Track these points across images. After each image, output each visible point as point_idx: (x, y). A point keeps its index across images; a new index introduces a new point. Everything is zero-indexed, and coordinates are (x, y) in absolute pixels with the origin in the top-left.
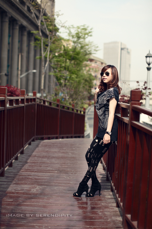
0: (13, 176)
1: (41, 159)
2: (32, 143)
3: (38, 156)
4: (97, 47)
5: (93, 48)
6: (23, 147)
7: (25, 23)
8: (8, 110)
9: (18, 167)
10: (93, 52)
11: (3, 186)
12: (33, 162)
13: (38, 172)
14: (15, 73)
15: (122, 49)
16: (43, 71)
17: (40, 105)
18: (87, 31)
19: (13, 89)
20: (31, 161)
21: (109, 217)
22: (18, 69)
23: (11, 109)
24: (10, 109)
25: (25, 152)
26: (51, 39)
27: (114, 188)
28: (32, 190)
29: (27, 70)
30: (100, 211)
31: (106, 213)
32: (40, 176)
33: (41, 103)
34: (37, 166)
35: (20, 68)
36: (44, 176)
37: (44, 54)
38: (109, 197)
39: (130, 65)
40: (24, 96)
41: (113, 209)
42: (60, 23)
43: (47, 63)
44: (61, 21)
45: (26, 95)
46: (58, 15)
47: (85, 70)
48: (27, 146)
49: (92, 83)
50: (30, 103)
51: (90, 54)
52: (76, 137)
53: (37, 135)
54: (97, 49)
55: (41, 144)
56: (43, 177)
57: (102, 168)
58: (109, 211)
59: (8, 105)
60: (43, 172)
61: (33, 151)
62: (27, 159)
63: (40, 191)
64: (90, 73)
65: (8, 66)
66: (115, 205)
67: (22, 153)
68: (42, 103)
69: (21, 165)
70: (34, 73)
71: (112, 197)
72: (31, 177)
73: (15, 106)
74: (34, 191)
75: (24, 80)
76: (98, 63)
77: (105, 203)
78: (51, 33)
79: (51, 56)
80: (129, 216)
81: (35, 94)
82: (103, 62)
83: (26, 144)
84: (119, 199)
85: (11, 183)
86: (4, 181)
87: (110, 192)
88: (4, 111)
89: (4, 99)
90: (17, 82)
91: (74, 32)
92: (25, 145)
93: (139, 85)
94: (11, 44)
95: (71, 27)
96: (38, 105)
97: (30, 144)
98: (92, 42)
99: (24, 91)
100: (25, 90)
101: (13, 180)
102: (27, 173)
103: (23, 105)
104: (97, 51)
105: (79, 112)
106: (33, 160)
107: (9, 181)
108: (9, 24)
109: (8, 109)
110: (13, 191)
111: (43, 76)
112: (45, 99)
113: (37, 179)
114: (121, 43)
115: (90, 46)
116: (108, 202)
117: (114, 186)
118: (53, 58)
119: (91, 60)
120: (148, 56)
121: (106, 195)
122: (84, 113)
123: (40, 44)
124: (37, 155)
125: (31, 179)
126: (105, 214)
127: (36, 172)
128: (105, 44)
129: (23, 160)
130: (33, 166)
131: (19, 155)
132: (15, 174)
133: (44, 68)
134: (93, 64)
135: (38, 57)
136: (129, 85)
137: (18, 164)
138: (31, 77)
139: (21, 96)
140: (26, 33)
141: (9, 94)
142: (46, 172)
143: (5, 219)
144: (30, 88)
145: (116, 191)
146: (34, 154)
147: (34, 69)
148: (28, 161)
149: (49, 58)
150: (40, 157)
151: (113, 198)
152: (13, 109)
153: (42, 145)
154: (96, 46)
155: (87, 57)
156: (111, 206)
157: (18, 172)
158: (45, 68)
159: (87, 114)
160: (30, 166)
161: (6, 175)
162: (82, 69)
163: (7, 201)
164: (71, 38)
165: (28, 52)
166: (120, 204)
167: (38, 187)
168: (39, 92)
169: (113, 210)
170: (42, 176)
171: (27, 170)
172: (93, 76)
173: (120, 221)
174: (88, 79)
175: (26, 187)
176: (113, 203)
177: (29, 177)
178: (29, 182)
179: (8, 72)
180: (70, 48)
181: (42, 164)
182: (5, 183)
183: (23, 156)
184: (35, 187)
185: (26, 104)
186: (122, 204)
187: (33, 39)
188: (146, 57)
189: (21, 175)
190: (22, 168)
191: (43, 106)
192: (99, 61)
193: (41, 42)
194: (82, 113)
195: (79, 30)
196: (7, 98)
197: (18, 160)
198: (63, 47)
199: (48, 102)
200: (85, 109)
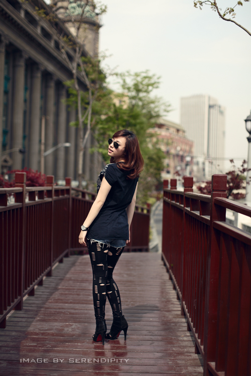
0: (36, 309)
1: (78, 284)
2: (65, 259)
3: (74, 280)
4: (169, 106)
5: (163, 107)
6: (50, 265)
7: (51, 68)
8: (27, 207)
9: (43, 296)
10: (162, 113)
11: (20, 324)
12: (67, 288)
13: (74, 303)
14: (35, 147)
15: (210, 107)
16: (82, 145)
17: (77, 200)
18: (152, 81)
19: (33, 175)
20: (63, 286)
21: (183, 367)
22: (40, 141)
23: (32, 206)
24: (30, 206)
25: (54, 273)
26: (93, 94)
27: (192, 324)
28: (66, 329)
29: (56, 143)
30: (171, 360)
31: (179, 362)
32: (77, 309)
33: (78, 196)
34: (73, 295)
35: (43, 141)
36: (84, 310)
37: (82, 118)
38: (185, 339)
39: (224, 133)
40: (52, 186)
41: (190, 356)
42: (108, 70)
43: (88, 133)
44: (108, 66)
45: (55, 184)
46: (104, 57)
47: (151, 141)
48: (57, 264)
49: (162, 163)
50: (61, 197)
51: (158, 116)
52: (135, 251)
53: (72, 247)
54: (169, 109)
55: (79, 261)
56: (82, 311)
57: (176, 297)
58: (183, 360)
59: (27, 200)
60: (83, 303)
61: (67, 273)
62: (58, 284)
63: (77, 332)
64: (158, 146)
65: (24, 137)
66: (193, 350)
67: (49, 274)
68: (80, 197)
69: (47, 292)
70: (67, 149)
71: (190, 338)
72: (63, 311)
73: (37, 202)
74: (68, 330)
75: (51, 160)
76: (172, 130)
77: (178, 348)
78: (92, 85)
79: (94, 122)
80: (213, 364)
81: (68, 182)
82: (179, 128)
83: (56, 261)
84: (199, 340)
85: (33, 319)
86: (22, 316)
87: (186, 332)
88: (21, 209)
89: (21, 191)
90: (39, 162)
91: (130, 82)
92: (53, 262)
93: (234, 166)
94: (29, 102)
95: (126, 74)
96: (73, 199)
97: (61, 261)
98: (161, 98)
99: (52, 178)
100: (53, 176)
101: (36, 315)
102: (58, 305)
103: (50, 200)
104: (168, 111)
105: (140, 211)
106: (67, 285)
107: (30, 316)
108: (26, 70)
109: (27, 205)
110: (37, 331)
111: (81, 154)
112: (85, 190)
113: (73, 314)
114: (209, 98)
115: (157, 104)
116: (183, 346)
117: (192, 322)
118: (97, 123)
119: (161, 126)
120: (249, 119)
121: (180, 336)
122: (149, 211)
123: (77, 103)
124: (73, 278)
125: (64, 313)
126: (177, 364)
127: (71, 303)
128: (182, 99)
129: (51, 286)
130: (66, 294)
131: (44, 278)
132: (39, 306)
133: (83, 141)
134: (163, 132)
135: (72, 123)
136: (218, 165)
137: (43, 292)
138: (62, 154)
139: (47, 186)
140: (52, 84)
141: (28, 182)
142: (86, 304)
143: (25, 371)
144: (61, 172)
145: (194, 329)
146: (68, 276)
147: (67, 141)
148: (60, 287)
149: (91, 125)
150: (77, 280)
151: (191, 340)
152: (35, 205)
153: (80, 263)
154: (168, 104)
155: (153, 121)
156: (188, 352)
157: (44, 303)
158: (85, 141)
159: (154, 214)
160: (62, 294)
161: (24, 308)
162: (145, 141)
163: (27, 346)
164: (126, 92)
165: (57, 115)
166: (200, 347)
167: (75, 325)
168: (75, 179)
169: (190, 358)
170: (81, 309)
171: (57, 301)
172: (163, 152)
173: (199, 373)
174: (155, 157)
175: (57, 325)
176: (190, 347)
177: (61, 310)
178: (60, 318)
179: (24, 147)
180: (125, 107)
181: (80, 291)
182: (24, 320)
183: (50, 279)
184: (70, 325)
185: (54, 197)
186: (202, 347)
187: (64, 92)
188: (246, 121)
189: (48, 308)
190: (49, 298)
191: (82, 201)
192: (173, 127)
193: (77, 98)
194: (145, 212)
195: (139, 79)
196: (26, 190)
197: (44, 286)
198: (112, 107)
199: (89, 194)
200: (149, 206)
